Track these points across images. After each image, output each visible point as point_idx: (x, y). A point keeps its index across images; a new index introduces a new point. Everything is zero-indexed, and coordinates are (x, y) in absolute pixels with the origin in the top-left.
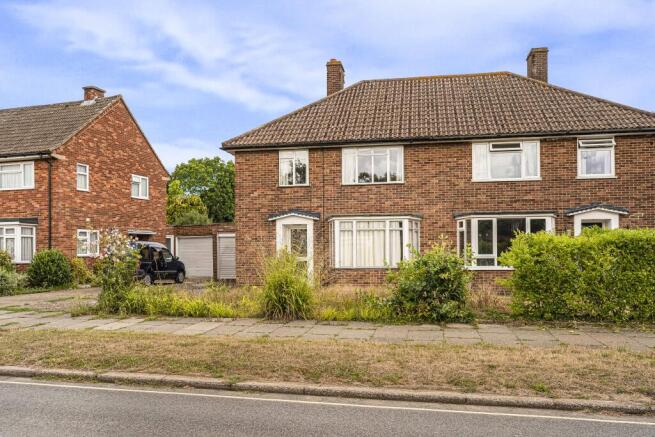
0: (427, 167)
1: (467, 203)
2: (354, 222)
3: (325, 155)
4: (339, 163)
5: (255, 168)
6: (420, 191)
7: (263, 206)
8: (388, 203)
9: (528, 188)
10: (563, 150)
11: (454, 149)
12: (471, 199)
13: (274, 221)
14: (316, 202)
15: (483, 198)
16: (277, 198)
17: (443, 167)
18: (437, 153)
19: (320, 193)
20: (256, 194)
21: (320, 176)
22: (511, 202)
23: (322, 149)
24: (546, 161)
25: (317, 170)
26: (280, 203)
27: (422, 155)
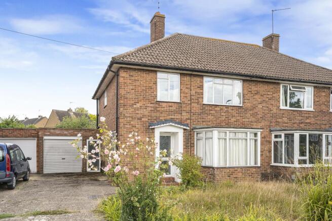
0: (256, 97)
1: (277, 123)
2: (228, 132)
3: (192, 80)
4: (201, 87)
5: (138, 83)
6: (251, 112)
7: (144, 116)
8: (233, 120)
9: (307, 115)
10: (324, 94)
11: (271, 86)
12: (279, 120)
13: (154, 129)
14: (185, 115)
15: (285, 119)
16: (155, 110)
17: (265, 98)
18: (262, 88)
19: (188, 108)
20: (138, 105)
21: (188, 95)
22: (299, 123)
23: (191, 75)
24: (317, 100)
25: (187, 91)
26: (158, 114)
27: (254, 88)
